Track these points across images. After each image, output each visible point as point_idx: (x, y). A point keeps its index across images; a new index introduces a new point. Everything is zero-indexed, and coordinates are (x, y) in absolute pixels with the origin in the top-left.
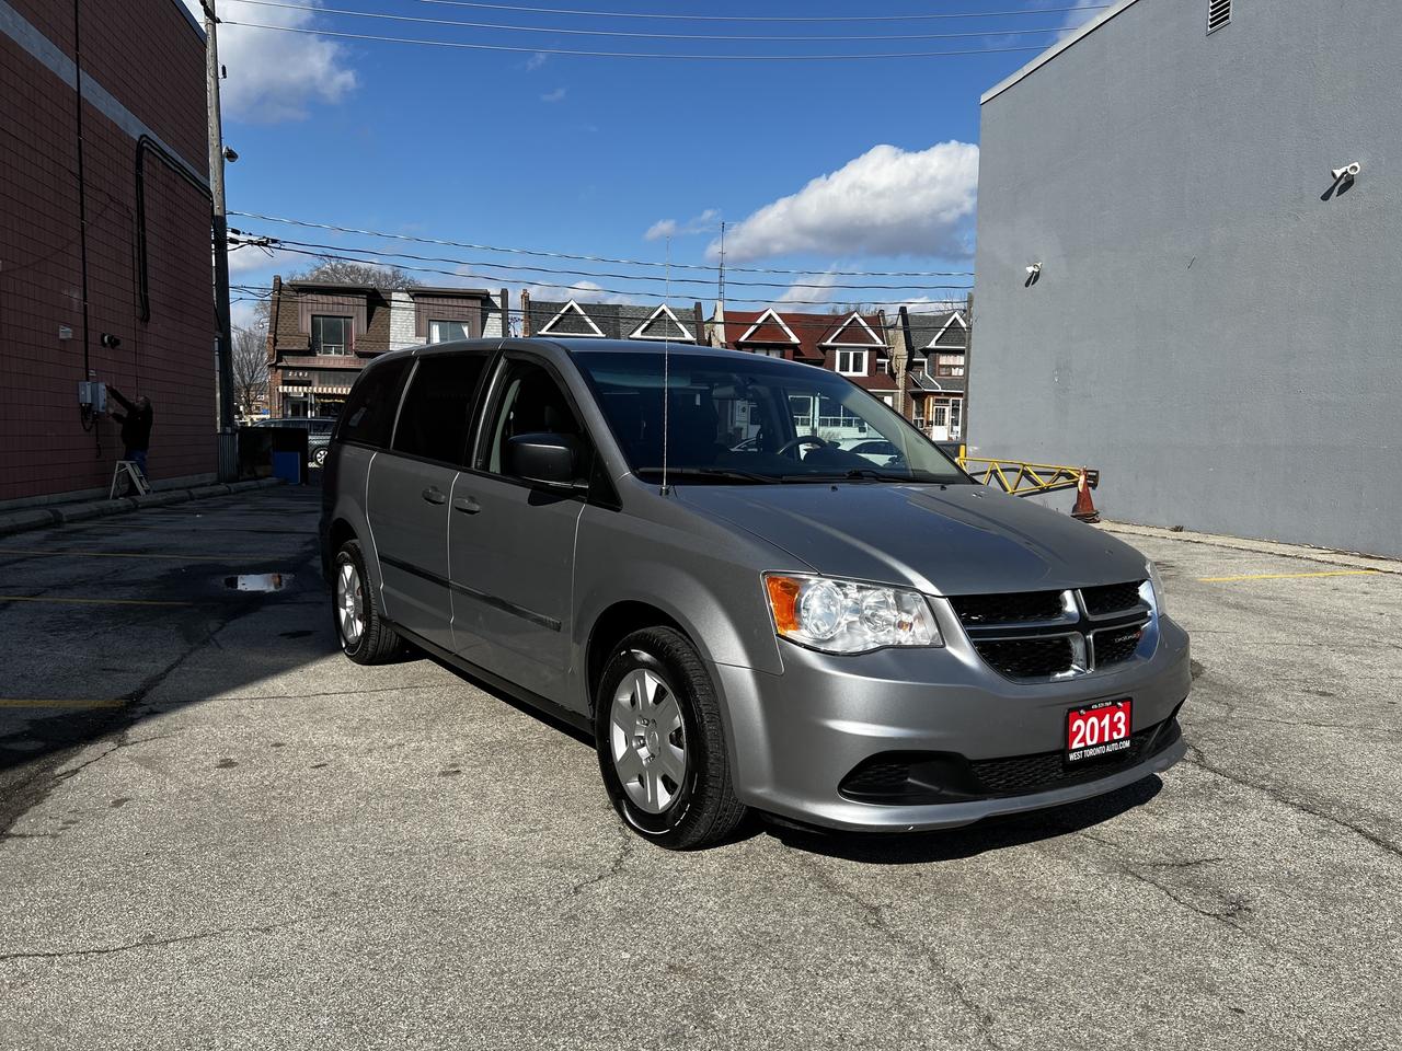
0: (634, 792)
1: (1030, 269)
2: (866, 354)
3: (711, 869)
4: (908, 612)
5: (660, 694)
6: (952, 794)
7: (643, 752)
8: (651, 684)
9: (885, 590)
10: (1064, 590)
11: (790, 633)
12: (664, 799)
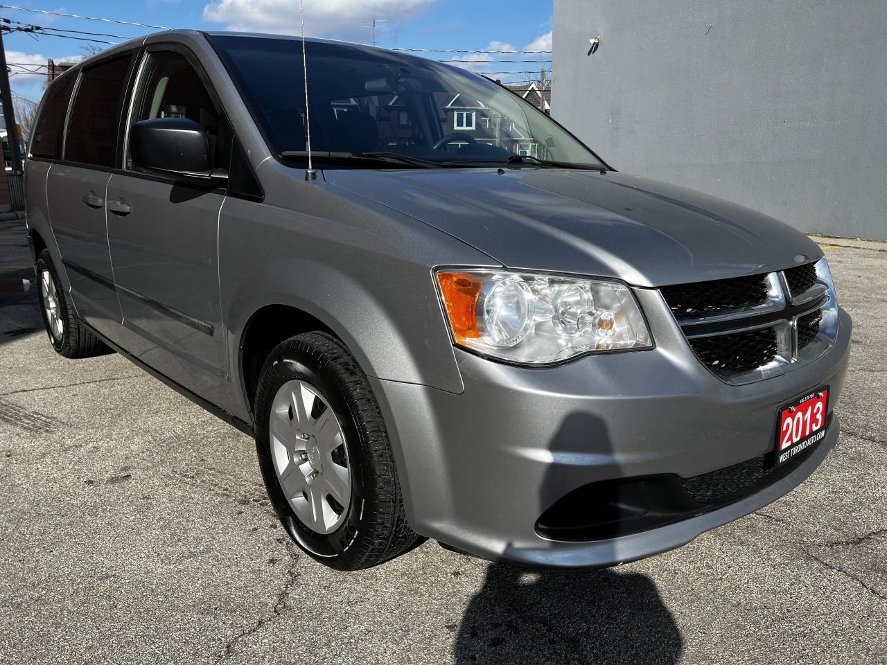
0: (298, 508)
1: (592, 41)
2: (474, 114)
3: (387, 596)
4: (607, 308)
5: (318, 408)
6: (659, 515)
7: (306, 468)
8: (308, 397)
9: (580, 283)
10: (766, 274)
11: (470, 342)
12: (331, 520)
